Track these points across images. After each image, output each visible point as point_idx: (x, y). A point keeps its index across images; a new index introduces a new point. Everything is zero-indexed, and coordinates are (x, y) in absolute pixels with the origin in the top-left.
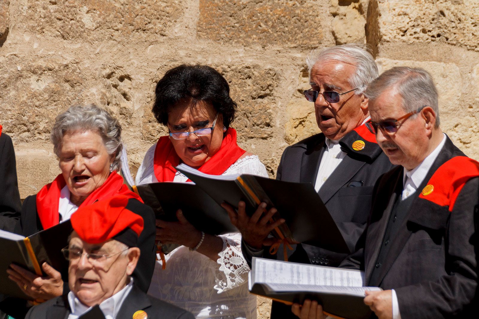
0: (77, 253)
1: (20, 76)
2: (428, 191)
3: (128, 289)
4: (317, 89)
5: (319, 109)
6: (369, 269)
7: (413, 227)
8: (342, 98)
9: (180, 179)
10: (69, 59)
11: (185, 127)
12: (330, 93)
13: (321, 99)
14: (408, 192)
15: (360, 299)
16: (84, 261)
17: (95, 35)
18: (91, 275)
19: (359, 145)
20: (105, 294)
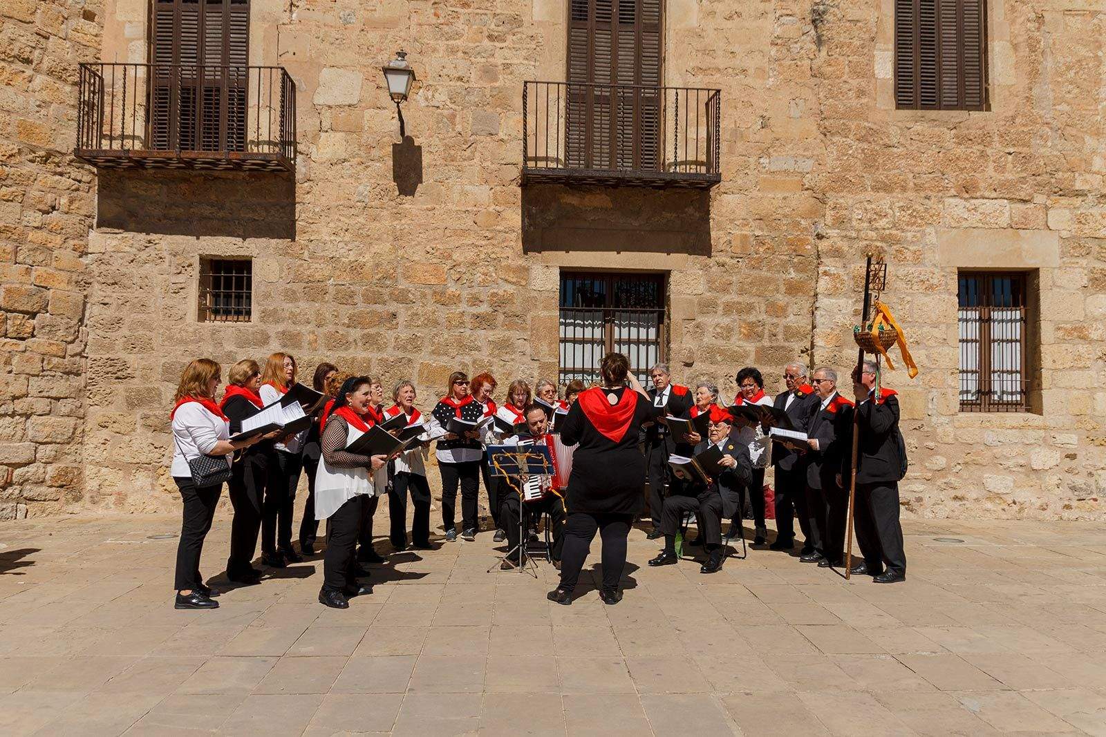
0: (711, 426)
1: (698, 376)
2: (829, 408)
3: (727, 438)
4: (787, 375)
5: (788, 381)
6: (809, 433)
7: (824, 419)
8: (795, 378)
9: (744, 404)
10: (713, 371)
11: (746, 385)
12: (792, 377)
13: (788, 378)
14: (823, 408)
15: (806, 442)
16: (713, 428)
17: (721, 363)
18: (715, 432)
19: (800, 394)
20: (719, 440)
